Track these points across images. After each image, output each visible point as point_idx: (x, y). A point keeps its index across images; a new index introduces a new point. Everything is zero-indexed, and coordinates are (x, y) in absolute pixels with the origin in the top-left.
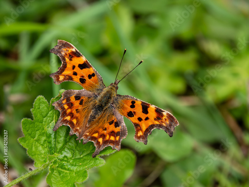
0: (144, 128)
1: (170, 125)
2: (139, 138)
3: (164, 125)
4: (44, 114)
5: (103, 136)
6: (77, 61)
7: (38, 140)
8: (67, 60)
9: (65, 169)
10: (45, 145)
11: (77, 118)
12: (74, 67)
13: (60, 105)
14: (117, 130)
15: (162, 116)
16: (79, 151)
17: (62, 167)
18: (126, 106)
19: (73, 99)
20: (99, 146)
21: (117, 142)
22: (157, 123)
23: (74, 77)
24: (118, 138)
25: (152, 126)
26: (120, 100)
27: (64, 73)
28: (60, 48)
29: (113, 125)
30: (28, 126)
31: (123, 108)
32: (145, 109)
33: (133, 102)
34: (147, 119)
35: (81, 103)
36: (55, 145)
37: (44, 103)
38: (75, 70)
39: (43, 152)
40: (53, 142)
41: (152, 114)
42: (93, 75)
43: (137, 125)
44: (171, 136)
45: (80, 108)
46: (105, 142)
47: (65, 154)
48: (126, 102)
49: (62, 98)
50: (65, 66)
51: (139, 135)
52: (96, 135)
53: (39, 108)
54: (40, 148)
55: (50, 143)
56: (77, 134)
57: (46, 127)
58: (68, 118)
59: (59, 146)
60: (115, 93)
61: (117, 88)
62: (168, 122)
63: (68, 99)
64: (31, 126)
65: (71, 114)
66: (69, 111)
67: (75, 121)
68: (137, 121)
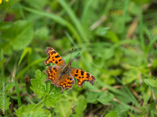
0: (81, 81)
1: (93, 80)
2: (79, 85)
3: (90, 80)
4: (41, 77)
5: (65, 84)
6: (54, 55)
7: (39, 88)
8: (50, 55)
9: (52, 99)
10: (43, 90)
11: (54, 77)
12: (53, 57)
13: (47, 72)
14: (71, 81)
15: (89, 76)
16: (57, 92)
17: (50, 98)
18: (74, 72)
19: (52, 69)
20: (63, 88)
21: (70, 86)
22: (87, 79)
23: (53, 61)
24: (71, 85)
25: (85, 81)
26: (72, 70)
27: (49, 60)
28: (48, 50)
29: (69, 80)
30: (34, 82)
31: (73, 73)
32: (82, 73)
33: (77, 71)
34: (83, 77)
35: (56, 71)
36: (47, 90)
37: (40, 72)
38: (53, 59)
39: (42, 93)
40: (46, 89)
41: (85, 75)
42: (61, 60)
43: (78, 80)
44: (93, 85)
45: (55, 73)
46: (66, 87)
47: (51, 93)
48: (74, 70)
49: (48, 69)
50: (49, 57)
51: (79, 84)
52: (62, 84)
53: (38, 75)
54: (41, 91)
55: (44, 89)
56: (54, 84)
57: (42, 83)
58: (51, 77)
59: (49, 90)
60: (70, 66)
61: (71, 64)
62: (91, 79)
63: (50, 70)
64: (35, 82)
65: (52, 76)
66: (51, 74)
67: (53, 78)
68: (79, 78)
